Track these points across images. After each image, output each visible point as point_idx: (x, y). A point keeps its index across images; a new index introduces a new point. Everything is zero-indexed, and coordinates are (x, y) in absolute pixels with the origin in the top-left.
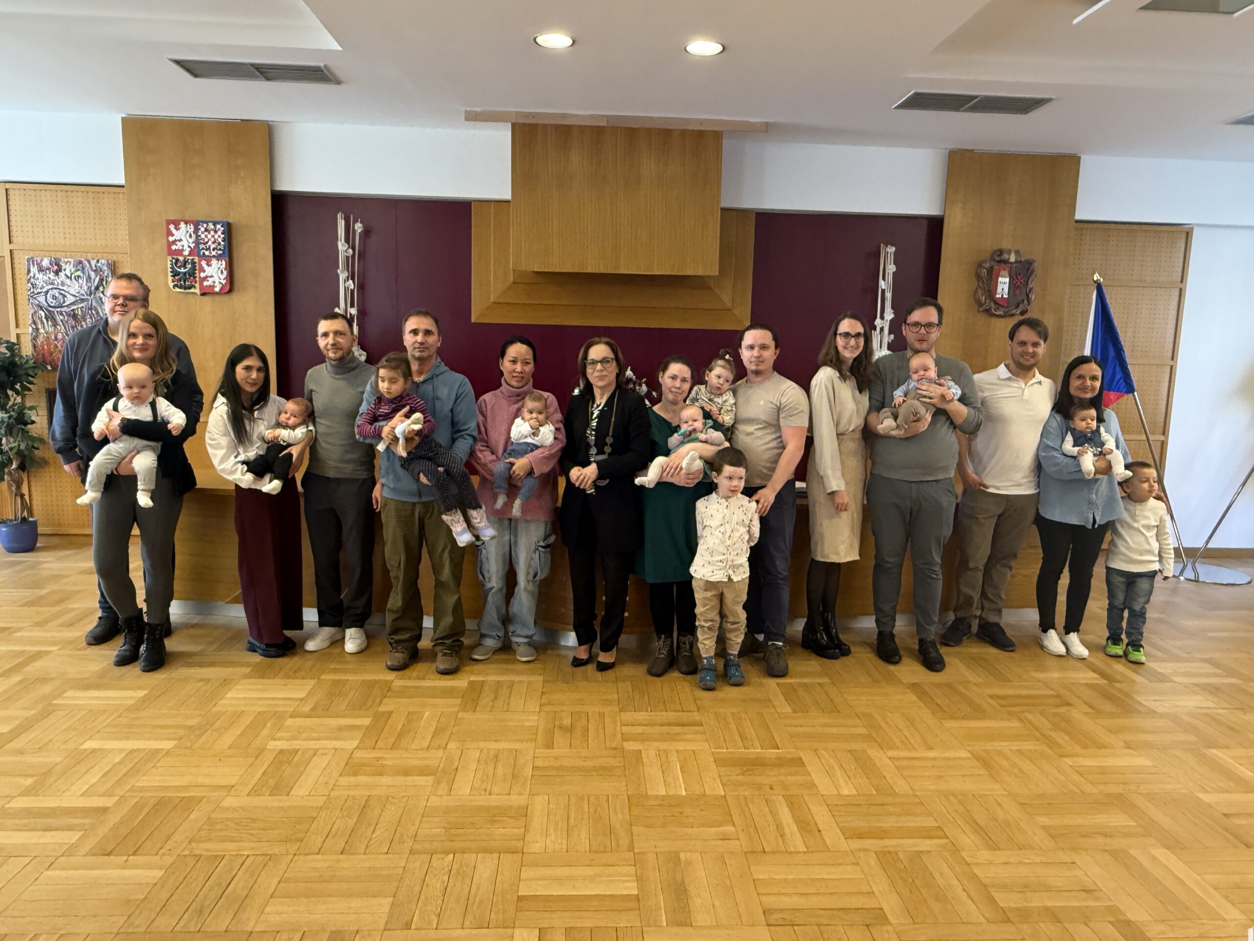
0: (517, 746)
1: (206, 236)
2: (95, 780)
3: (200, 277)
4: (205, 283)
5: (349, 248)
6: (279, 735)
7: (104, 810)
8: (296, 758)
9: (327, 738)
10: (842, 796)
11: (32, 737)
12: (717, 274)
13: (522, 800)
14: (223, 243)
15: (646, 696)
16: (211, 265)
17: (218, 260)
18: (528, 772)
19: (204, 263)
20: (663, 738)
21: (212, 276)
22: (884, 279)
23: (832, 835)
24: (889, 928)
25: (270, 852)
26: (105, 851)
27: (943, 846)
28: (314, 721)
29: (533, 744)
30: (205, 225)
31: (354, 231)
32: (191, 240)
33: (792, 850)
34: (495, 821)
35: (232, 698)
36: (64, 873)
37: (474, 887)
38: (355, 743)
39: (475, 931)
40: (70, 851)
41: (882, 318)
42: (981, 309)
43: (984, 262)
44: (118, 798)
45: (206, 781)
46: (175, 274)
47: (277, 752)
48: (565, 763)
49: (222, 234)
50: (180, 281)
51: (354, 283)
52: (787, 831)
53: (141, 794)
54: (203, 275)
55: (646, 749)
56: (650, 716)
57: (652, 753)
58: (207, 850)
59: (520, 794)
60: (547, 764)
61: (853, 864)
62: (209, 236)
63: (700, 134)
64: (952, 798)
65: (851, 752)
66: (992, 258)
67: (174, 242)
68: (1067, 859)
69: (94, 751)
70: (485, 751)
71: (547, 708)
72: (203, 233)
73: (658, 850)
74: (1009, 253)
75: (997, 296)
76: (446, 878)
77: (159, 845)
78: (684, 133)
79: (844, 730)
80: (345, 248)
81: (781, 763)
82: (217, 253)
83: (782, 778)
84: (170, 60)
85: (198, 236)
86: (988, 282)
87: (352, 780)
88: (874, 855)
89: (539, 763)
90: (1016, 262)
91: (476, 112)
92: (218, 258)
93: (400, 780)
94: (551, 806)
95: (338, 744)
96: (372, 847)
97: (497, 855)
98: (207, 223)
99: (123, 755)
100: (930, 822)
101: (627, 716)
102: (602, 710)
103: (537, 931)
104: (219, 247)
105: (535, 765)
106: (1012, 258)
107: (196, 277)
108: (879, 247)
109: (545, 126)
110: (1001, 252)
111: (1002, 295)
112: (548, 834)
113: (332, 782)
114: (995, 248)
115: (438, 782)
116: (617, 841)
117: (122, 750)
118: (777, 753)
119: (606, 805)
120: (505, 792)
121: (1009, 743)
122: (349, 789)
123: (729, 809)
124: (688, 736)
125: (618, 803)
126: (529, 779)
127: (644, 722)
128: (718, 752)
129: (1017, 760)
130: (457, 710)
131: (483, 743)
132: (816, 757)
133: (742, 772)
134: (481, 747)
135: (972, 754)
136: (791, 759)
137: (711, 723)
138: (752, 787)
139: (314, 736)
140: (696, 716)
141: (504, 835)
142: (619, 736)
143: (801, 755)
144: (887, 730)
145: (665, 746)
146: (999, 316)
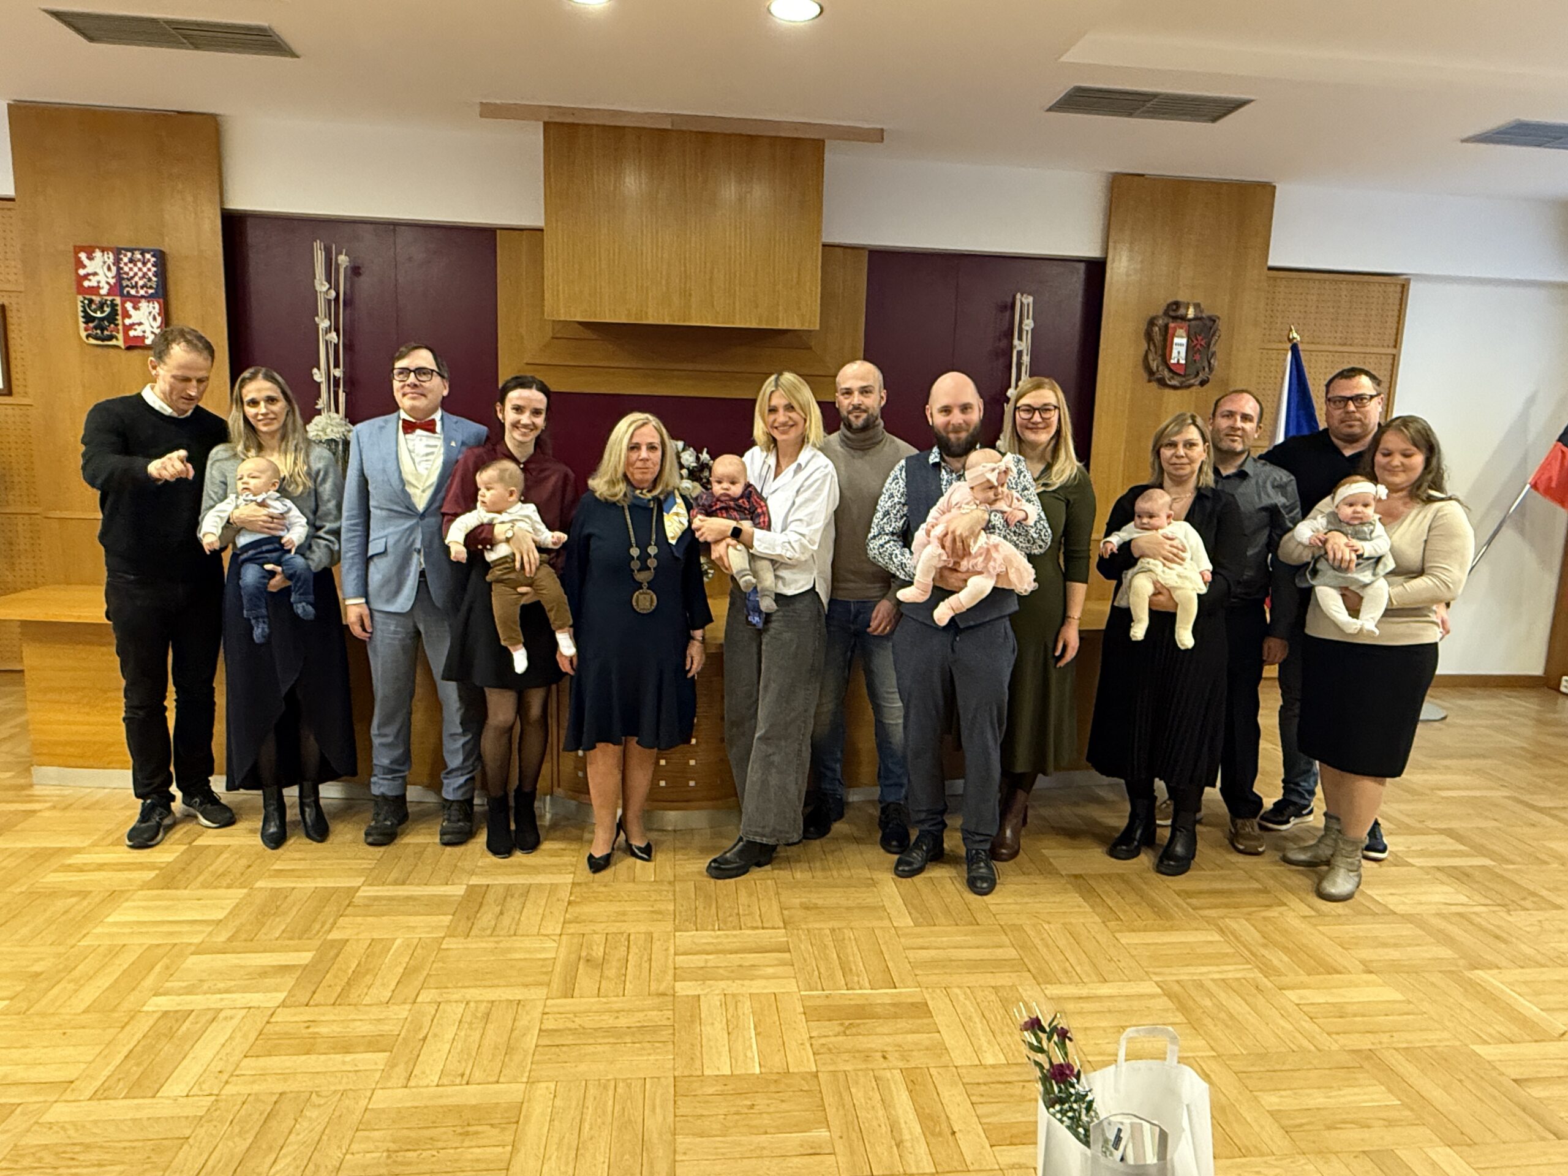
0: (518, 994)
1: (131, 269)
3: (124, 325)
4: (132, 333)
5: (330, 288)
6: (168, 985)
8: (184, 1028)
9: (238, 990)
10: (985, 1067)
12: (817, 327)
13: (516, 1091)
14: (154, 279)
15: (714, 905)
16: (139, 309)
17: (149, 302)
18: (531, 1040)
19: (129, 306)
20: (733, 974)
21: (140, 324)
22: (1020, 338)
23: (972, 1141)
28: (232, 959)
29: (542, 992)
30: (129, 254)
31: (338, 266)
32: (110, 275)
34: (467, 1134)
35: (115, 924)
38: (281, 996)
42: (1152, 379)
43: (1156, 318)
45: (32, 1073)
46: (88, 319)
47: (156, 1016)
48: (588, 1022)
49: (153, 266)
50: (96, 329)
51: (338, 335)
52: (907, 1136)
54: (128, 322)
55: (706, 995)
56: (718, 937)
57: (716, 1001)
59: (514, 1080)
60: (561, 1025)
62: (136, 269)
63: (795, 142)
65: (997, 989)
66: (1166, 314)
67: (86, 277)
70: (472, 1004)
71: (572, 928)
72: (126, 264)
74: (1188, 305)
75: (1172, 361)
78: (774, 140)
80: (325, 289)
81: (898, 1011)
82: (146, 292)
83: (900, 1038)
85: (119, 269)
86: (1160, 344)
87: (261, 1062)
89: (550, 1024)
90: (1195, 319)
91: (494, 105)
92: (149, 298)
93: (335, 1061)
94: (558, 1102)
95: (255, 999)
98: (132, 251)
101: (686, 938)
102: (652, 929)
104: (149, 284)
105: (543, 1027)
106: (1191, 313)
108: (1013, 297)
109: (589, 126)
110: (1177, 304)
111: (1179, 360)
112: (547, 1155)
113: (230, 1068)
114: (1170, 300)
115: (391, 1065)
116: (651, 1165)
118: (892, 995)
119: (640, 1097)
120: (495, 1079)
121: (1211, 968)
122: (254, 1082)
123: (822, 1099)
124: (770, 970)
125: (660, 1092)
126: (531, 1051)
127: (708, 948)
128: (810, 996)
129: (1222, 996)
130: (442, 935)
131: (472, 991)
132: (947, 1000)
133: (842, 1029)
134: (468, 997)
135: (1159, 986)
136: (912, 1004)
137: (802, 947)
138: (857, 1055)
139: (221, 985)
140: (780, 936)
141: (478, 1160)
142: (671, 972)
143: (927, 996)
144: (1044, 951)
145: (734, 987)
146: (1174, 387)
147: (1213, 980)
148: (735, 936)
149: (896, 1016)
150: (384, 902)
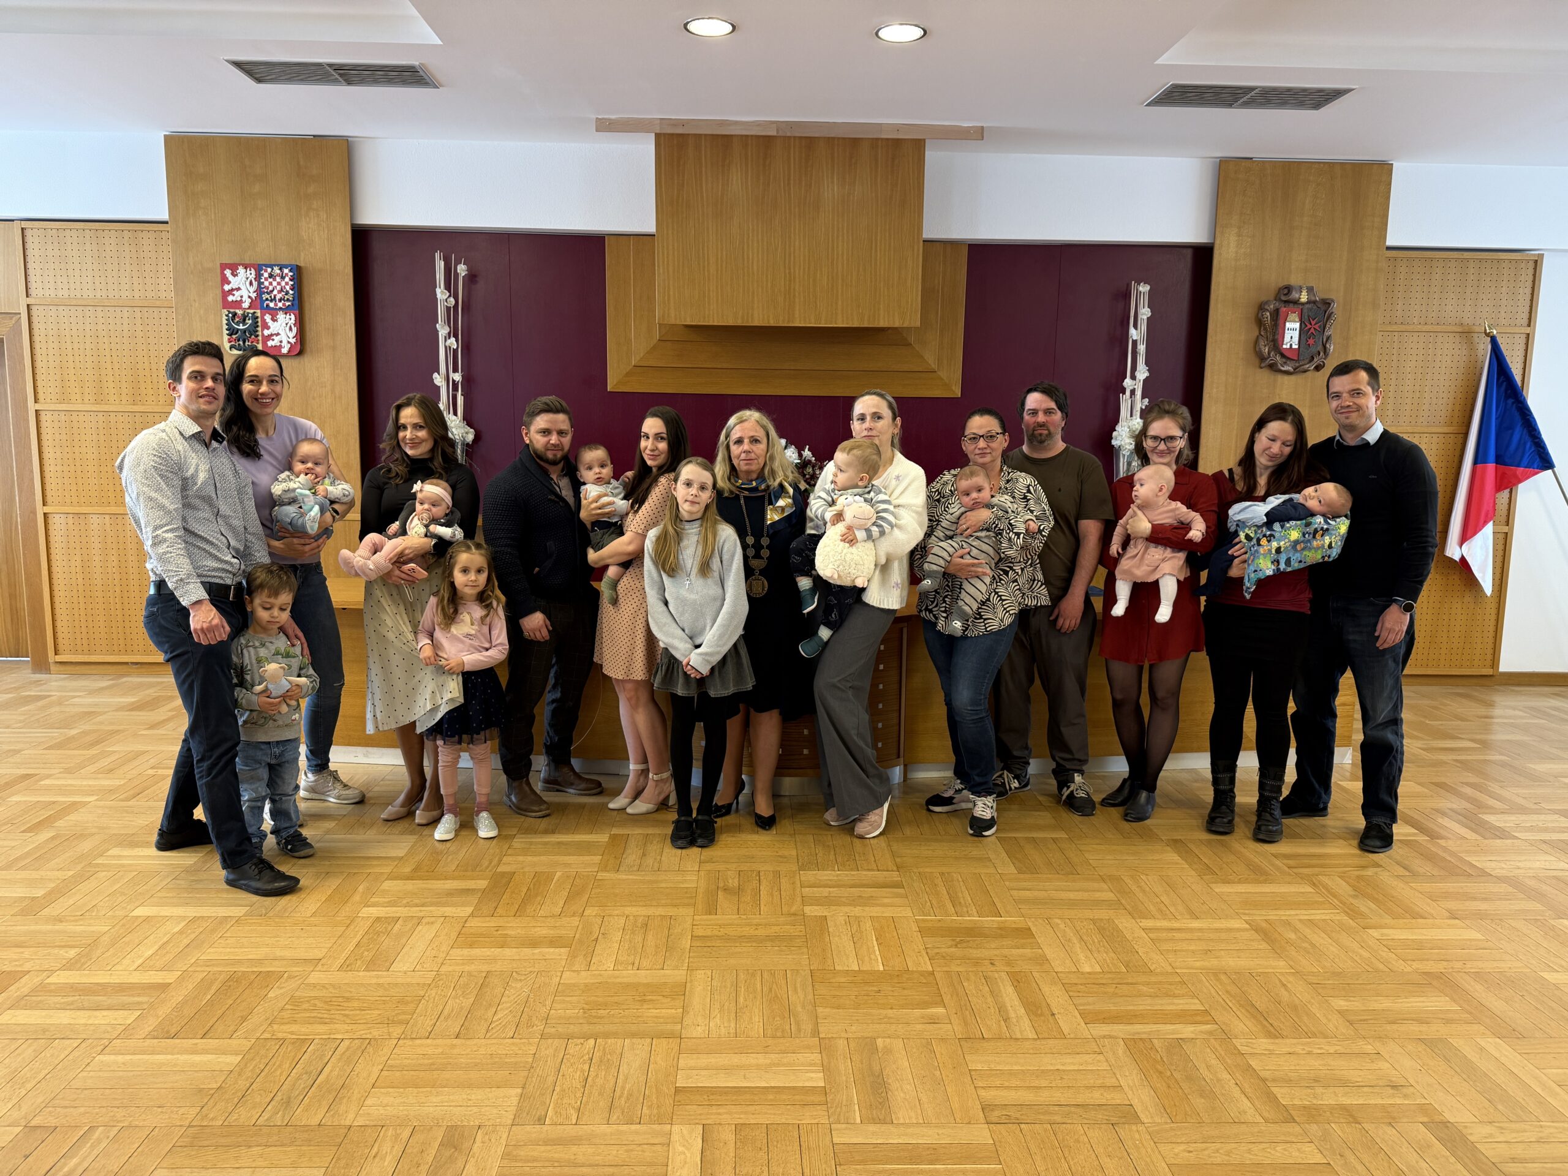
0: (672, 911)
1: (271, 284)
2: (150, 952)
3: (263, 334)
4: (270, 343)
5: (450, 296)
7: (164, 987)
8: (396, 928)
9: (432, 904)
10: (1083, 973)
11: (71, 902)
12: (918, 324)
13: (679, 975)
14: (291, 292)
15: (832, 853)
16: (276, 320)
17: (286, 314)
18: (686, 943)
19: (268, 318)
20: (854, 902)
21: (278, 334)
22: (1135, 327)
23: (1069, 1021)
24: (1141, 1128)
25: (368, 1036)
26: (166, 1033)
27: (1210, 1033)
28: (419, 884)
29: (691, 911)
30: (269, 270)
31: (457, 275)
32: (252, 289)
33: (1019, 1036)
34: (645, 1001)
36: (120, 1058)
37: (621, 1076)
38: (469, 910)
39: (625, 1127)
40: (127, 1032)
41: (1133, 377)
42: (1263, 365)
43: (1267, 303)
44: (180, 973)
45: (288, 954)
46: (232, 332)
47: (371, 920)
48: (732, 931)
49: (291, 280)
50: (239, 340)
51: (457, 341)
52: (1012, 1015)
53: (208, 969)
54: (266, 332)
55: (832, 916)
56: (838, 875)
57: (841, 919)
58: (292, 1033)
59: (677, 968)
60: (709, 933)
61: (1095, 1052)
62: (275, 284)
63: (897, 143)
64: (1223, 977)
65: (1094, 921)
66: (1277, 298)
67: (231, 291)
68: (1369, 1048)
69: (147, 919)
70: (631, 918)
71: (708, 867)
72: (266, 279)
73: (850, 1035)
74: (1301, 288)
75: (1284, 346)
76: (586, 1067)
77: (232, 1028)
78: (875, 142)
79: (1085, 895)
80: (445, 297)
81: (1003, 933)
82: (284, 305)
83: (1006, 952)
84: (227, 61)
85: (260, 284)
86: (1271, 330)
87: (466, 952)
88: (1122, 1043)
89: (700, 932)
90: (1308, 302)
91: (609, 119)
92: (286, 310)
93: (527, 952)
94: (715, 983)
95: (449, 911)
96: (494, 1031)
97: (649, 1040)
98: (271, 266)
99: (183, 924)
100: (1195, 1005)
101: (809, 876)
102: (779, 869)
103: (701, 1127)
104: (286, 297)
105: (695, 934)
106: (1304, 298)
107: (258, 336)
108: (1129, 286)
109: (698, 136)
110: (1288, 289)
111: (1291, 345)
112: (712, 1016)
113: (443, 955)
114: (1281, 284)
115: (573, 956)
116: (798, 1024)
117: (183, 918)
118: (998, 922)
119: (783, 982)
120: (661, 967)
121: (1298, 912)
122: (463, 964)
123: (938, 989)
124: (886, 901)
125: (799, 980)
126: (688, 950)
127: (829, 883)
128: (923, 920)
129: (1307, 932)
130: (596, 870)
131: (629, 909)
132: (1048, 927)
133: (954, 943)
134: (627, 912)
135: (1249, 924)
136: (1017, 929)
137: (914, 884)
138: (967, 961)
139: (417, 901)
140: (895, 876)
141: (656, 1017)
142: (799, 899)
143: (1030, 924)
144: (1140, 895)
145: (857, 911)
146: (1287, 373)
147: (1300, 920)
148: (853, 875)
149: (1002, 936)
150: (540, 846)
